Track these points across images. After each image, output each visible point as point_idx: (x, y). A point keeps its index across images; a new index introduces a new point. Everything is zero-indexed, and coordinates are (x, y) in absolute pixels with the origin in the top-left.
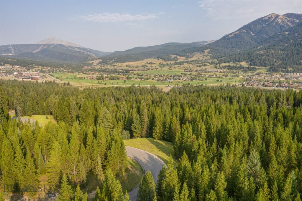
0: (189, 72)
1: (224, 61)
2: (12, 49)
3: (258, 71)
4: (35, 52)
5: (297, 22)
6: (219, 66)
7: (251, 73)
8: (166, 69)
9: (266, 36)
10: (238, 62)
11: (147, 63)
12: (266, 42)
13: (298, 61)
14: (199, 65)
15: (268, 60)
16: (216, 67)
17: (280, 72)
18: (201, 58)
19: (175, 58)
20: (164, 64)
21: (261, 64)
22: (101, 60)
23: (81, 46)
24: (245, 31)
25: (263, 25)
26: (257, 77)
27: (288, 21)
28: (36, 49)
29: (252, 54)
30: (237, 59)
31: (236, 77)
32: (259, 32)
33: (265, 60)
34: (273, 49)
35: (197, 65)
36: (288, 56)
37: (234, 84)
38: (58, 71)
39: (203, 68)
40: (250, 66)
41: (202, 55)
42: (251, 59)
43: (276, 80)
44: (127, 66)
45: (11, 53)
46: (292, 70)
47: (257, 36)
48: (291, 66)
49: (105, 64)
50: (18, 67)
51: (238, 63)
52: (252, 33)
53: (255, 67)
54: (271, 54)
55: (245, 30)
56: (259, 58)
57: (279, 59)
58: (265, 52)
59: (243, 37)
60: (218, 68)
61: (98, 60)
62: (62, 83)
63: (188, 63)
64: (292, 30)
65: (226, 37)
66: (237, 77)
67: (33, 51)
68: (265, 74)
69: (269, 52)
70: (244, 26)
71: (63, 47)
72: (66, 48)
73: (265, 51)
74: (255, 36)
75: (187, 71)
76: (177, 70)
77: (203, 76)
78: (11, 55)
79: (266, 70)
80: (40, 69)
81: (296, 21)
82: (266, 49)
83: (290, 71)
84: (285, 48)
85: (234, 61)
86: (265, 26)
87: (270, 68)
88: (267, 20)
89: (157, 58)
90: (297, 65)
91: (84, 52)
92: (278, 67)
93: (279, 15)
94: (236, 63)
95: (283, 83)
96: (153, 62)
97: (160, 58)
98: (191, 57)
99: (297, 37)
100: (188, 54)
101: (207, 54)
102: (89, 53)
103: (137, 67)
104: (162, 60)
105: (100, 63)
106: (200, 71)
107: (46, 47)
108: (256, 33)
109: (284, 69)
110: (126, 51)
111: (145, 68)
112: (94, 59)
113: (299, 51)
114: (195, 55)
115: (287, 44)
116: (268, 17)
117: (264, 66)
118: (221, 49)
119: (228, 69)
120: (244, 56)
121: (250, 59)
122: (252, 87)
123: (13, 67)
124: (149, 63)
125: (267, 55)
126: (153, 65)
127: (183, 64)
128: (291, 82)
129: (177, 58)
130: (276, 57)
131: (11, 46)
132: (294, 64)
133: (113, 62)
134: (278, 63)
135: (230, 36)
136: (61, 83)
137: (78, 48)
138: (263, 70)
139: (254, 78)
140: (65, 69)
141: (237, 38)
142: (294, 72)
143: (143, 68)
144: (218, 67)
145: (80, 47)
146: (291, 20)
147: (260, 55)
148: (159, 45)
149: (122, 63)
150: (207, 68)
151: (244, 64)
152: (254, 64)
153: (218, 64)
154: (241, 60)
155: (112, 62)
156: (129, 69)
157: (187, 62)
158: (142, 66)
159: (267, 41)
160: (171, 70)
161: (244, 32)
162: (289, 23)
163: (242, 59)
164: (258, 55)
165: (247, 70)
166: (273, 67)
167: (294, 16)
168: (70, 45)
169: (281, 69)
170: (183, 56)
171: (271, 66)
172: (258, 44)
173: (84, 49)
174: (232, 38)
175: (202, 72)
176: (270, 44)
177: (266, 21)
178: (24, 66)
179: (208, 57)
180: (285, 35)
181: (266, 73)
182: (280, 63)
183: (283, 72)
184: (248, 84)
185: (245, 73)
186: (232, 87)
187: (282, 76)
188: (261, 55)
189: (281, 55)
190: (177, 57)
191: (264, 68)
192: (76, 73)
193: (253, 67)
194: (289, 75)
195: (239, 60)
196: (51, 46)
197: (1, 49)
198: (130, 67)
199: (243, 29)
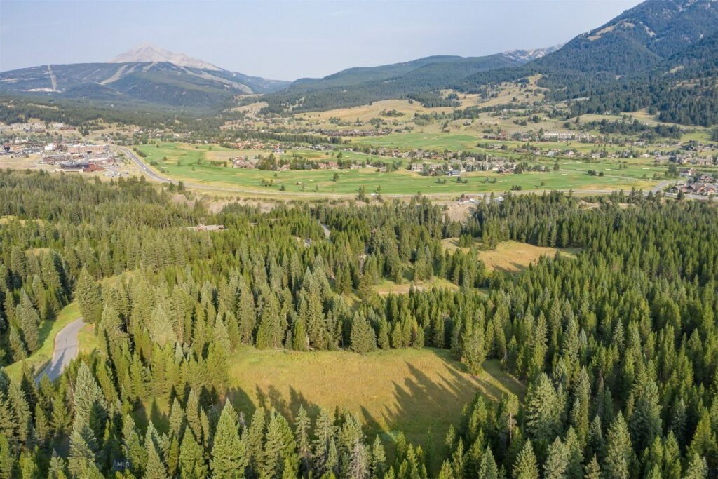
0: (499, 139)
1: (587, 110)
2: (53, 77)
3: (685, 139)
6: (577, 122)
7: (668, 143)
8: (433, 129)
10: (626, 110)
11: (384, 113)
12: (692, 55)
14: (521, 118)
15: (712, 106)
16: (567, 126)
18: (521, 99)
19: (451, 97)
20: (427, 115)
21: (693, 118)
22: (265, 105)
23: (215, 67)
24: (632, 25)
25: (676, 9)
29: (662, 89)
30: (622, 102)
31: (632, 157)
32: (668, 28)
33: (704, 108)
35: (515, 118)
38: (158, 137)
39: (534, 127)
40: (661, 124)
41: (523, 90)
42: (663, 104)
44: (332, 121)
45: (50, 87)
47: (662, 38)
49: (276, 114)
51: (628, 114)
52: (649, 31)
53: (678, 125)
55: (631, 22)
56: (685, 101)
58: (698, 85)
59: (628, 40)
60: (574, 129)
61: (258, 103)
62: (165, 184)
63: (491, 113)
65: (582, 40)
66: (634, 157)
67: (101, 81)
68: (707, 146)
69: (710, 83)
70: (626, 11)
71: (172, 69)
72: (179, 73)
73: (698, 80)
74: (658, 37)
75: (490, 138)
76: (462, 132)
77: (538, 153)
78: (49, 92)
79: (709, 137)
80: (114, 133)
82: (700, 76)
85: (616, 108)
86: (683, 12)
89: (405, 99)
91: (224, 80)
94: (622, 114)
96: (398, 112)
97: (414, 99)
98: (493, 96)
100: (483, 87)
101: (535, 88)
102: (235, 85)
103: (359, 124)
104: (419, 103)
105: (263, 111)
107: (131, 70)
108: (660, 31)
110: (327, 78)
111: (378, 127)
112: (247, 101)
114: (502, 89)
117: (701, 124)
118: (570, 72)
119: (602, 132)
120: (640, 95)
121: (658, 103)
123: (47, 128)
124: (389, 114)
125: (706, 93)
126: (399, 119)
127: (478, 117)
129: (458, 99)
131: (49, 69)
133: (297, 108)
135: (591, 39)
136: (161, 181)
137: (209, 72)
138: (700, 136)
140: (177, 132)
141: (611, 43)
143: (373, 127)
144: (573, 126)
145: (215, 69)
147: (686, 93)
148: (406, 63)
149: (318, 113)
150: (544, 129)
151: (642, 117)
152: (673, 117)
153: (572, 116)
154: (634, 106)
155: (293, 109)
156: (337, 131)
157: (486, 110)
158: (372, 122)
159: (695, 52)
160: (446, 134)
161: (629, 29)
163: (636, 102)
164: (678, 90)
165: (655, 134)
168: (191, 65)
170: (471, 93)
172: (669, 59)
173: (223, 74)
174: (596, 43)
175: (531, 141)
178: (75, 124)
179: (538, 94)
181: (711, 146)
185: (650, 143)
188: (689, 93)
190: (456, 95)
191: (701, 128)
192: (203, 143)
193: (671, 125)
195: (628, 106)
196: (146, 68)
197: (26, 77)
198: (339, 125)
199: (625, 20)
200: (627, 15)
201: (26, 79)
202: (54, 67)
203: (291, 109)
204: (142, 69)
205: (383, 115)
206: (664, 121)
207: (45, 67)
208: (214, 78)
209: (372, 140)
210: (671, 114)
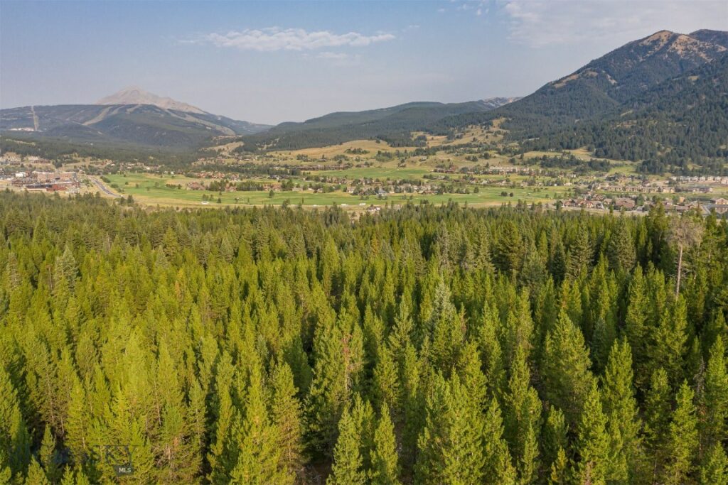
0: (446, 172)
1: (533, 147)
2: (35, 117)
4: (89, 125)
5: (722, 52)
6: (521, 158)
7: (596, 175)
8: (392, 165)
9: (644, 86)
10: (569, 148)
11: (349, 151)
12: (643, 100)
13: (714, 146)
14: (473, 155)
15: (641, 144)
16: (512, 162)
17: (668, 174)
18: (481, 139)
19: (419, 138)
20: (389, 153)
21: (623, 154)
22: (242, 144)
24: (595, 74)
25: (637, 60)
26: (607, 186)
27: (700, 49)
28: (93, 117)
29: (603, 129)
30: (566, 140)
31: (556, 185)
32: (628, 77)
33: (634, 145)
34: (654, 117)
35: (467, 155)
36: (690, 134)
37: (536, 204)
39: (482, 162)
40: (594, 159)
41: (485, 131)
42: (600, 141)
43: (652, 192)
44: (299, 157)
45: (32, 126)
46: (698, 167)
47: (622, 86)
48: (696, 159)
49: (250, 153)
50: (36, 158)
51: (568, 151)
52: (611, 79)
53: (608, 160)
54: (648, 130)
55: (594, 71)
56: (619, 139)
57: (667, 141)
58: (635, 125)
59: (589, 87)
60: (518, 164)
61: (235, 143)
63: (448, 151)
64: (707, 71)
65: (549, 87)
66: (558, 185)
67: (84, 122)
68: (629, 177)
69: (644, 123)
70: (593, 61)
72: (162, 115)
73: (635, 122)
74: (619, 85)
75: (439, 171)
76: (417, 167)
77: (474, 182)
78: (30, 132)
79: (633, 169)
80: (87, 166)
82: (637, 118)
83: (693, 170)
84: (684, 115)
85: (560, 146)
86: (642, 62)
87: (644, 163)
88: (650, 48)
89: (374, 139)
90: (710, 156)
91: (207, 123)
92: (662, 161)
93: (680, 35)
94: (563, 151)
95: (664, 200)
96: (363, 149)
97: (382, 139)
98: (458, 137)
99: (718, 87)
100: (451, 129)
101: (495, 129)
102: (219, 128)
103: (324, 160)
104: (387, 143)
105: (237, 150)
106: (471, 170)
107: (115, 112)
108: (621, 79)
109: (676, 167)
110: (308, 121)
111: (340, 162)
112: (224, 142)
113: (718, 123)
114: (468, 132)
115: (691, 104)
116: (651, 39)
117: (630, 159)
118: (533, 116)
119: (542, 167)
120: (583, 134)
121: (597, 141)
123: (22, 160)
124: (354, 152)
125: (638, 133)
126: (362, 156)
127: (434, 154)
128: (682, 199)
129: (426, 140)
130: (660, 137)
131: (32, 110)
132: (703, 154)
133: (270, 147)
134: (664, 151)
135: (557, 86)
138: (626, 169)
139: (599, 188)
141: (574, 90)
142: (700, 173)
143: (335, 163)
144: (517, 161)
145: (200, 113)
146: (707, 47)
147: (622, 132)
149: (289, 152)
150: (490, 164)
151: (581, 154)
152: (606, 153)
153: (518, 153)
154: (575, 144)
155: (267, 148)
157: (445, 148)
158: (335, 159)
159: (645, 98)
160: (402, 169)
161: (592, 77)
162: (703, 55)
163: (577, 140)
164: (616, 131)
165: (588, 167)
166: (649, 162)
167: (715, 36)
168: (176, 108)
169: (669, 166)
170: (439, 135)
171: (646, 159)
172: (623, 104)
173: (208, 117)
174: (561, 90)
175: (476, 174)
176: (651, 104)
177: (646, 48)
178: (50, 158)
179: (498, 135)
180: (689, 83)
181: (632, 177)
182: (669, 150)
183: (674, 172)
184: (572, 202)
185: (581, 175)
187: (670, 183)
188: (625, 133)
189: (674, 132)
190: (425, 136)
191: (629, 162)
193: (602, 160)
194: (687, 182)
195: (570, 144)
196: (129, 110)
197: (8, 117)
198: (304, 161)
199: (590, 69)
200: (594, 65)
201: (8, 119)
202: (37, 108)
203: (265, 148)
204: (126, 111)
205: (348, 153)
206: (598, 157)
207: (28, 108)
208: (197, 120)
209: (331, 173)
210: (605, 151)
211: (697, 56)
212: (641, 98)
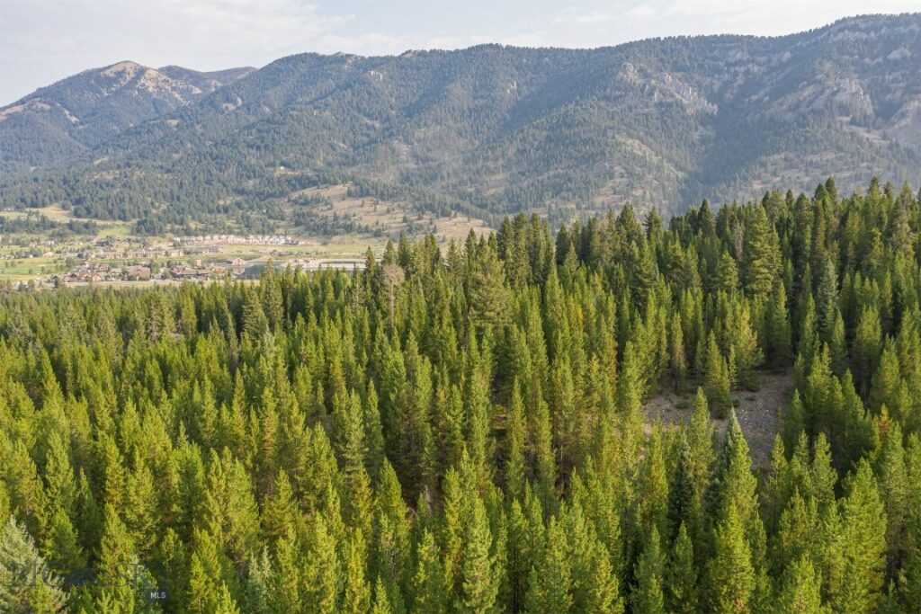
3: (102, 235)
5: (197, 95)
7: (81, 240)
9: (115, 127)
10: (34, 205)
12: (118, 145)
13: (213, 201)
15: (131, 199)
17: (169, 235)
21: (111, 212)
24: (47, 107)
25: (101, 93)
26: (102, 253)
27: (174, 89)
29: (77, 181)
30: (28, 196)
31: (31, 256)
32: (92, 115)
33: (122, 200)
34: (140, 167)
36: (184, 187)
37: (25, 283)
40: (75, 219)
42: (78, 197)
43: (159, 257)
46: (200, 226)
47: (86, 125)
48: (196, 218)
51: (34, 210)
52: (71, 115)
53: (93, 221)
54: (136, 184)
55: (45, 103)
56: (102, 193)
57: (160, 196)
58: (117, 176)
59: (42, 124)
64: (187, 115)
66: (35, 256)
68: (125, 241)
69: (129, 174)
73: (117, 172)
74: (82, 124)
79: (129, 232)
81: (194, 92)
82: (119, 167)
83: (196, 229)
84: (173, 166)
85: (19, 203)
86: (108, 97)
87: (139, 223)
88: (115, 80)
90: (211, 212)
92: (160, 220)
93: (149, 69)
94: (28, 210)
95: (180, 264)
99: (202, 134)
108: (84, 117)
109: (177, 227)
113: (211, 175)
115: (176, 152)
116: (114, 69)
117: (120, 218)
120: (50, 187)
121: (72, 197)
122: (87, 284)
125: (124, 186)
128: (199, 263)
130: (152, 191)
132: (203, 211)
134: (158, 208)
138: (118, 231)
139: (93, 256)
142: (204, 232)
146: (181, 87)
147: (104, 186)
151: (53, 213)
152: (88, 211)
154: (43, 201)
159: (121, 143)
161: (43, 111)
162: (177, 96)
163: (45, 196)
164: (96, 183)
165: (68, 231)
166: (145, 221)
169: (169, 225)
171: (140, 217)
172: (94, 149)
176: (130, 150)
177: (110, 81)
180: (168, 127)
181: (129, 240)
182: (164, 207)
183: (177, 233)
184: (73, 276)
185: (61, 241)
186: (20, 290)
187: (174, 245)
188: (107, 185)
189: (166, 186)
191: (120, 222)
193: (85, 220)
194: (194, 243)
195: (35, 200)
199: (39, 99)
200: (40, 94)
206: (79, 216)
210: (87, 209)
211: (171, 97)
212: (115, 143)
